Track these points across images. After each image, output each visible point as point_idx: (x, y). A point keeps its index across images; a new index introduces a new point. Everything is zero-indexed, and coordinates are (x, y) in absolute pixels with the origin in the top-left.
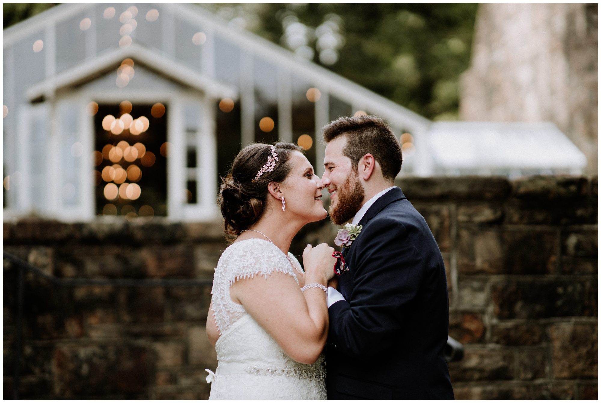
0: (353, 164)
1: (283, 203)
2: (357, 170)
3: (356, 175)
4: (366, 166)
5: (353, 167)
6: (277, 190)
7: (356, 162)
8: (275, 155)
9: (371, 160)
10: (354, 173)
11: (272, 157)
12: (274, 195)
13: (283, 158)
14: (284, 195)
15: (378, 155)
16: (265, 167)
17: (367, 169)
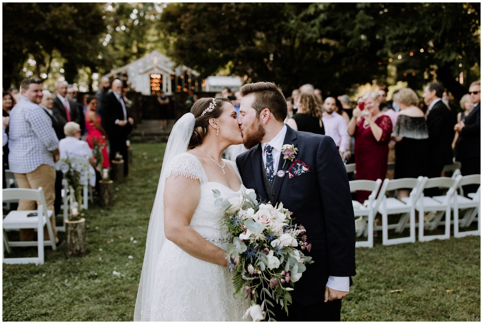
0: (257, 114)
1: (218, 131)
2: (259, 118)
3: (258, 121)
4: (264, 116)
5: (256, 116)
6: (215, 123)
7: (259, 113)
8: (214, 102)
9: (268, 113)
10: (257, 120)
11: (213, 103)
12: (213, 126)
13: (219, 105)
14: (219, 126)
15: (272, 110)
16: (208, 109)
17: (265, 118)
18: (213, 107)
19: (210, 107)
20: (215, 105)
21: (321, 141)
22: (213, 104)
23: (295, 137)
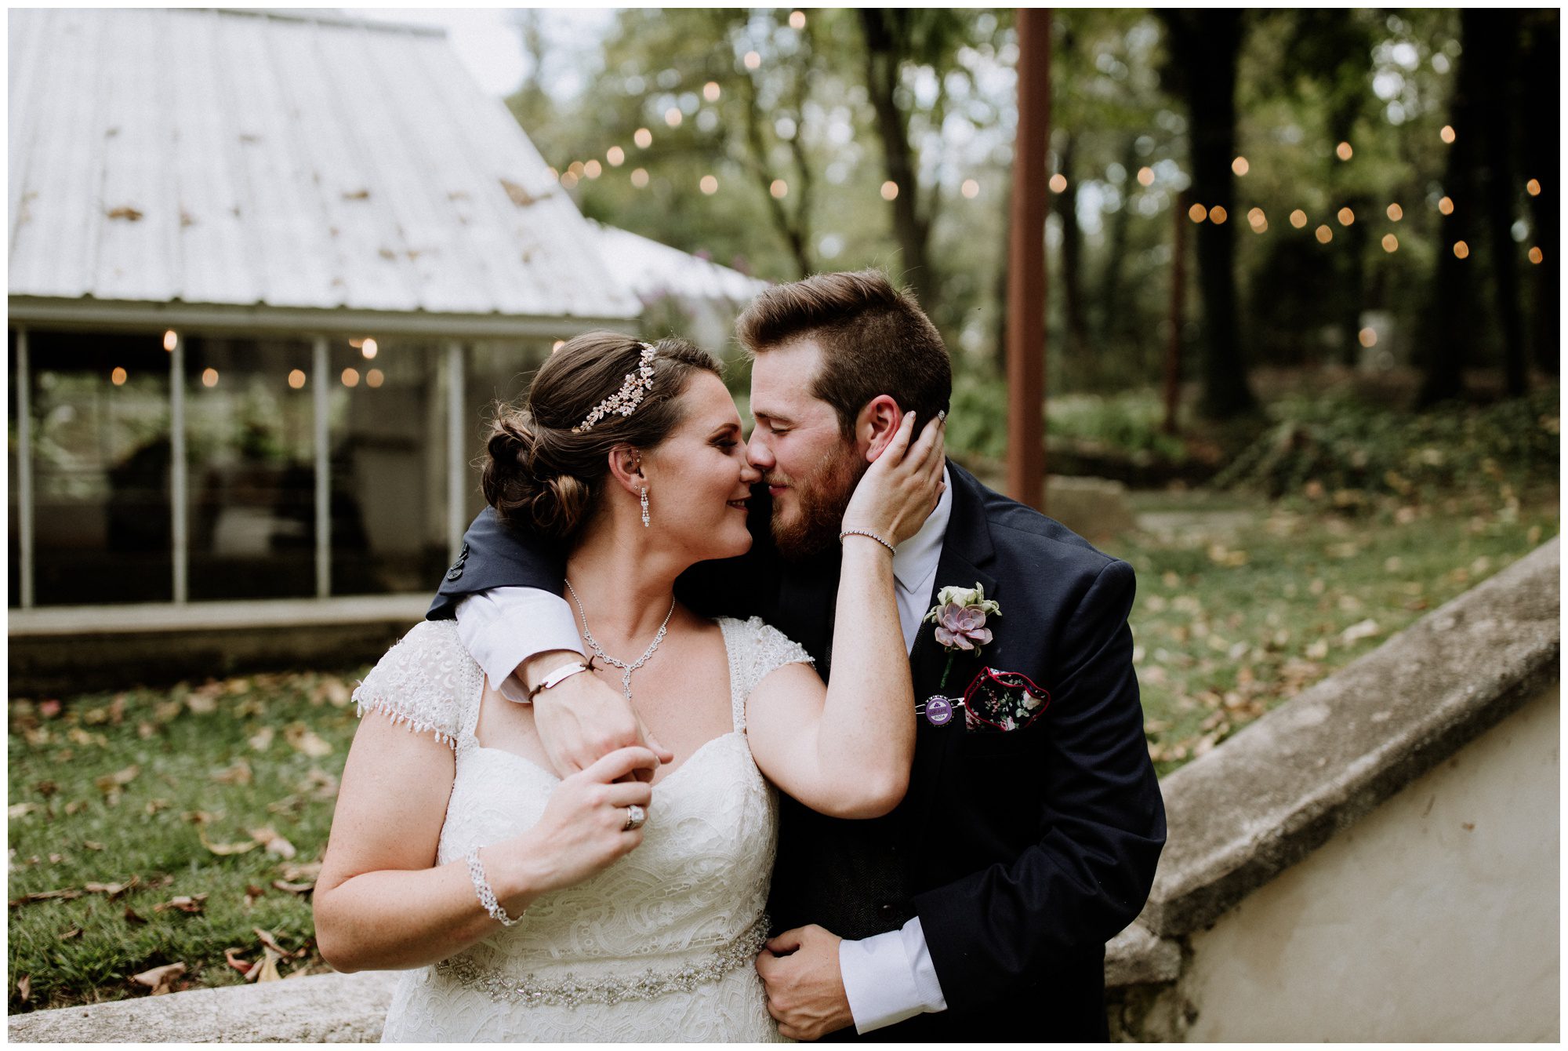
0: (842, 421)
2: (852, 435)
4: (876, 428)
5: (842, 431)
6: (633, 468)
7: (849, 418)
8: (647, 372)
9: (890, 413)
10: (846, 447)
12: (623, 481)
13: (665, 385)
14: (649, 484)
16: (614, 400)
17: (880, 435)
18: (638, 396)
19: (624, 393)
20: (648, 386)
21: (1094, 588)
22: (640, 382)
23: (987, 552)
